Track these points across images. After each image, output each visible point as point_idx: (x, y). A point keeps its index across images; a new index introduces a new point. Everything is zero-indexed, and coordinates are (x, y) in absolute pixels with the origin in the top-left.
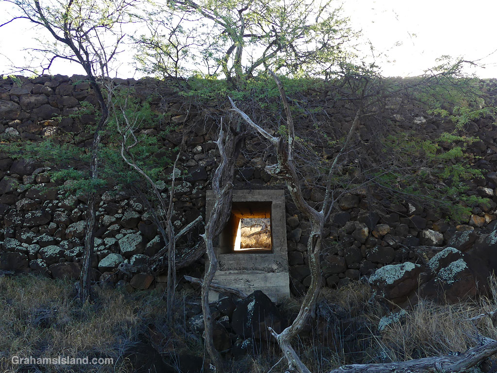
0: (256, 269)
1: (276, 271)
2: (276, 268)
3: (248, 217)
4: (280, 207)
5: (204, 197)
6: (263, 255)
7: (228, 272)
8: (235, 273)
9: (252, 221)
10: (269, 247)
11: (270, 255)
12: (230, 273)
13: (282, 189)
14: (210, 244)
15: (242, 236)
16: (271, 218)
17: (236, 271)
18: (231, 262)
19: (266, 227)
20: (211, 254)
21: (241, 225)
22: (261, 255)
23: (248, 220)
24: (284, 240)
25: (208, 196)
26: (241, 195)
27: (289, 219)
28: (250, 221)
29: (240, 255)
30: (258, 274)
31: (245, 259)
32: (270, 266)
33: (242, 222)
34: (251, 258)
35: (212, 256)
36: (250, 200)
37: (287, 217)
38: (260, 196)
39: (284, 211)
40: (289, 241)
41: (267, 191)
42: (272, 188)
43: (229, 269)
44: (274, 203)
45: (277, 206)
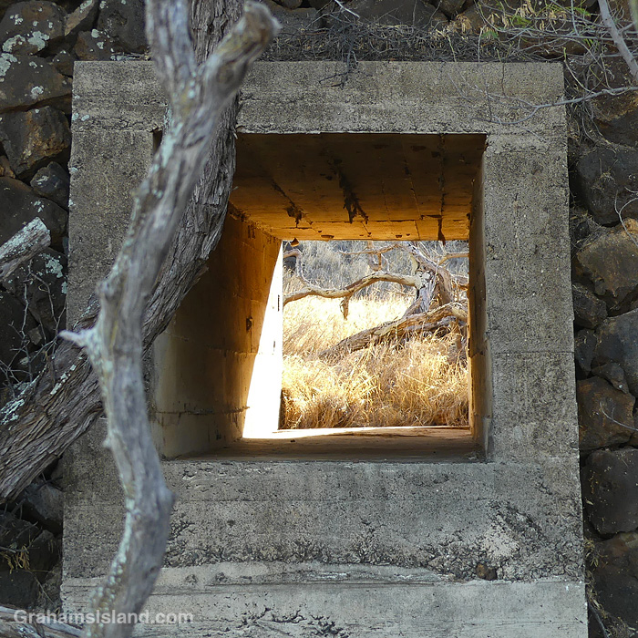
0: (384, 557)
1: (509, 569)
2: (505, 551)
3: (327, 230)
4: (536, 169)
5: (60, 107)
6: (429, 469)
7: (204, 573)
8: (247, 582)
9: (348, 259)
10: (458, 423)
11: (469, 469)
12: (220, 579)
13: (553, 57)
14: (130, 391)
15: (288, 348)
16: (474, 242)
17: (256, 570)
18: (226, 513)
19: (442, 296)
20: (137, 453)
21: (286, 282)
22: (412, 468)
23: (327, 251)
24: (560, 376)
25: (88, 99)
26: (294, 91)
27: (591, 246)
28: (338, 257)
29: (284, 471)
30: (396, 589)
31: (317, 490)
32: (470, 539)
33: (290, 263)
34: (354, 489)
35: (140, 468)
36: (350, 127)
37: (579, 233)
38: (412, 103)
39: (563, 193)
40: (587, 386)
41: (457, 71)
42: (492, 51)
43: (213, 555)
44: (495, 145)
45: (515, 164)
